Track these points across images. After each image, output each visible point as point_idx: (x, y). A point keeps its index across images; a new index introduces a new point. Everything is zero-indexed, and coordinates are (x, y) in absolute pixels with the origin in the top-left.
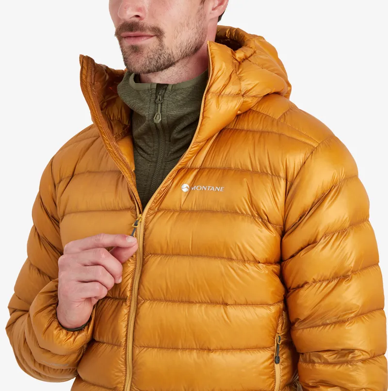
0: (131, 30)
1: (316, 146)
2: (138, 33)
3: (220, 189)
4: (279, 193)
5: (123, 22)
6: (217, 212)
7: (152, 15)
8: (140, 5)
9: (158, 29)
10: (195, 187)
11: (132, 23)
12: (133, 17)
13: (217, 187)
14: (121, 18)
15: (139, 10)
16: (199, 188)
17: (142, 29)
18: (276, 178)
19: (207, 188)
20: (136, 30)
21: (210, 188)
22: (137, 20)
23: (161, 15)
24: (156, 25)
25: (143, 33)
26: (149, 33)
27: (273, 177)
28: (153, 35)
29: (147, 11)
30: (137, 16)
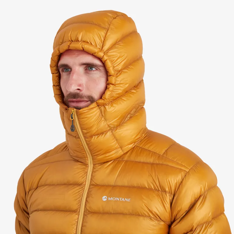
0: (75, 98)
1: (188, 171)
2: (79, 99)
3: (128, 200)
4: (167, 202)
5: (69, 92)
6: (126, 214)
7: (88, 89)
8: (80, 82)
9: (91, 97)
10: (112, 198)
11: (75, 93)
12: (76, 90)
13: (126, 199)
14: (68, 90)
15: (80, 85)
16: (114, 199)
17: (81, 97)
18: (164, 192)
19: (120, 199)
20: (78, 98)
21: (122, 199)
22: (78, 91)
23: (93, 88)
24: (90, 95)
25: (82, 99)
26: (86, 99)
27: (163, 192)
28: (88, 101)
29: (84, 86)
30: (78, 89)
